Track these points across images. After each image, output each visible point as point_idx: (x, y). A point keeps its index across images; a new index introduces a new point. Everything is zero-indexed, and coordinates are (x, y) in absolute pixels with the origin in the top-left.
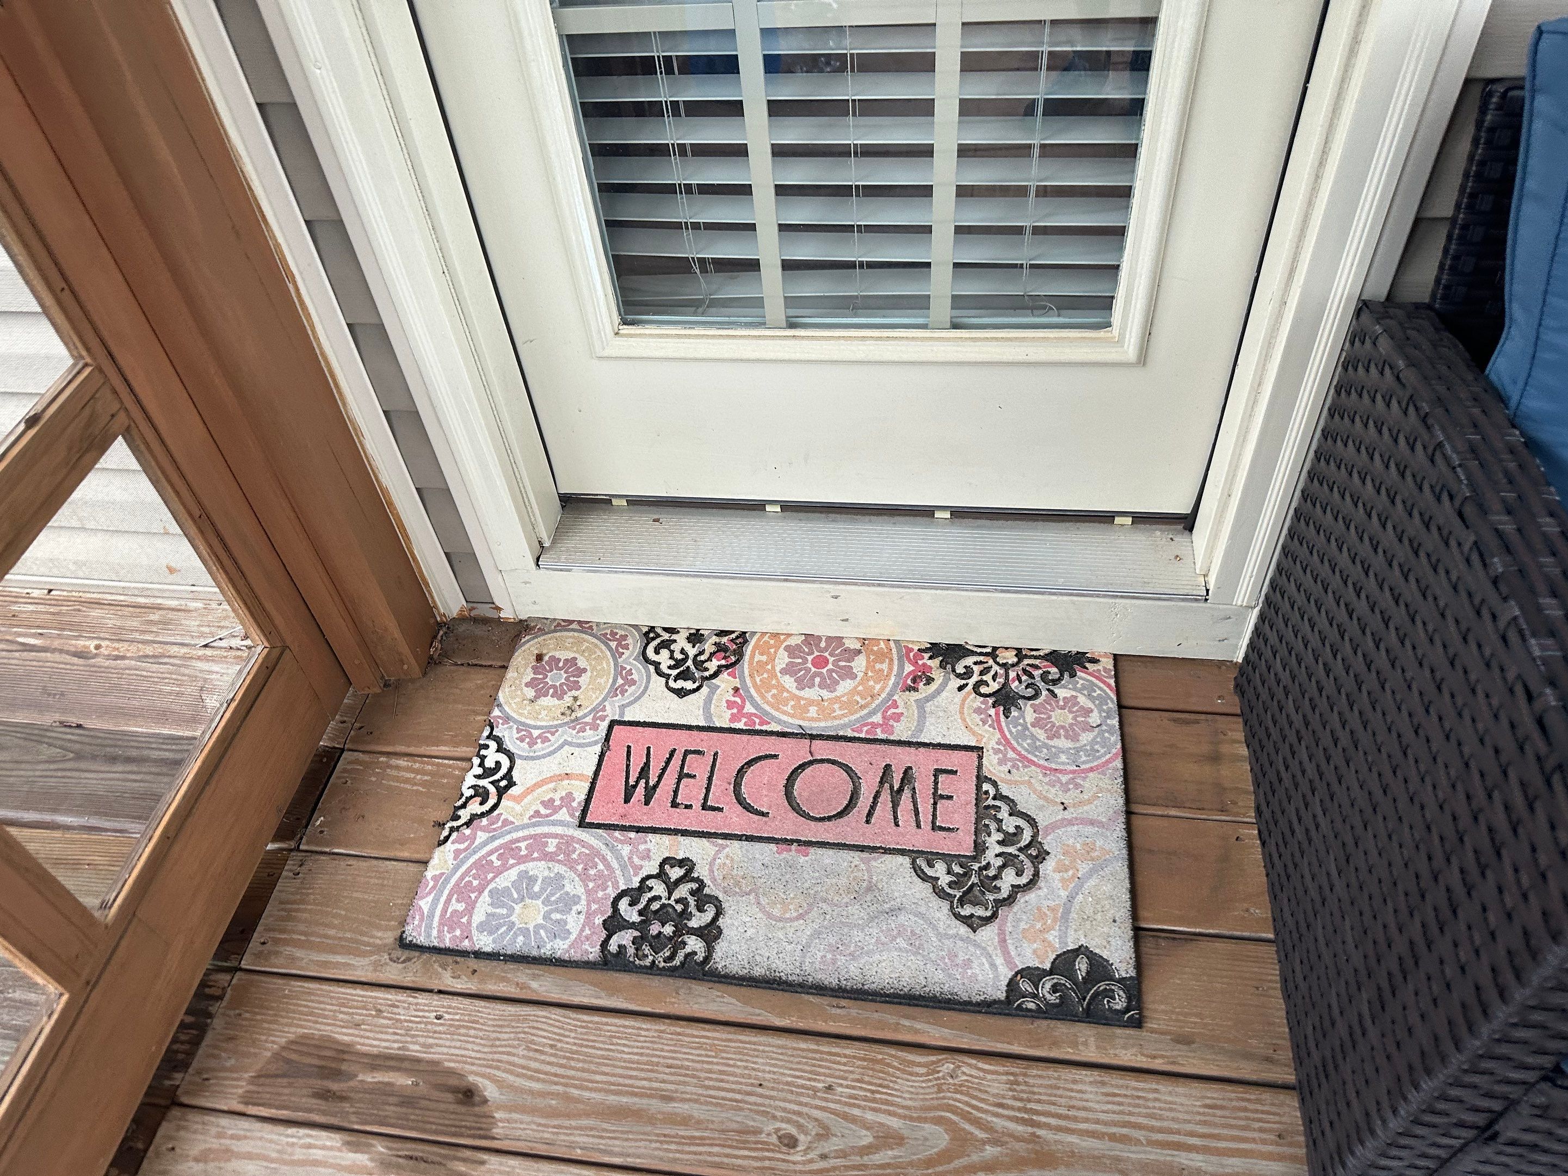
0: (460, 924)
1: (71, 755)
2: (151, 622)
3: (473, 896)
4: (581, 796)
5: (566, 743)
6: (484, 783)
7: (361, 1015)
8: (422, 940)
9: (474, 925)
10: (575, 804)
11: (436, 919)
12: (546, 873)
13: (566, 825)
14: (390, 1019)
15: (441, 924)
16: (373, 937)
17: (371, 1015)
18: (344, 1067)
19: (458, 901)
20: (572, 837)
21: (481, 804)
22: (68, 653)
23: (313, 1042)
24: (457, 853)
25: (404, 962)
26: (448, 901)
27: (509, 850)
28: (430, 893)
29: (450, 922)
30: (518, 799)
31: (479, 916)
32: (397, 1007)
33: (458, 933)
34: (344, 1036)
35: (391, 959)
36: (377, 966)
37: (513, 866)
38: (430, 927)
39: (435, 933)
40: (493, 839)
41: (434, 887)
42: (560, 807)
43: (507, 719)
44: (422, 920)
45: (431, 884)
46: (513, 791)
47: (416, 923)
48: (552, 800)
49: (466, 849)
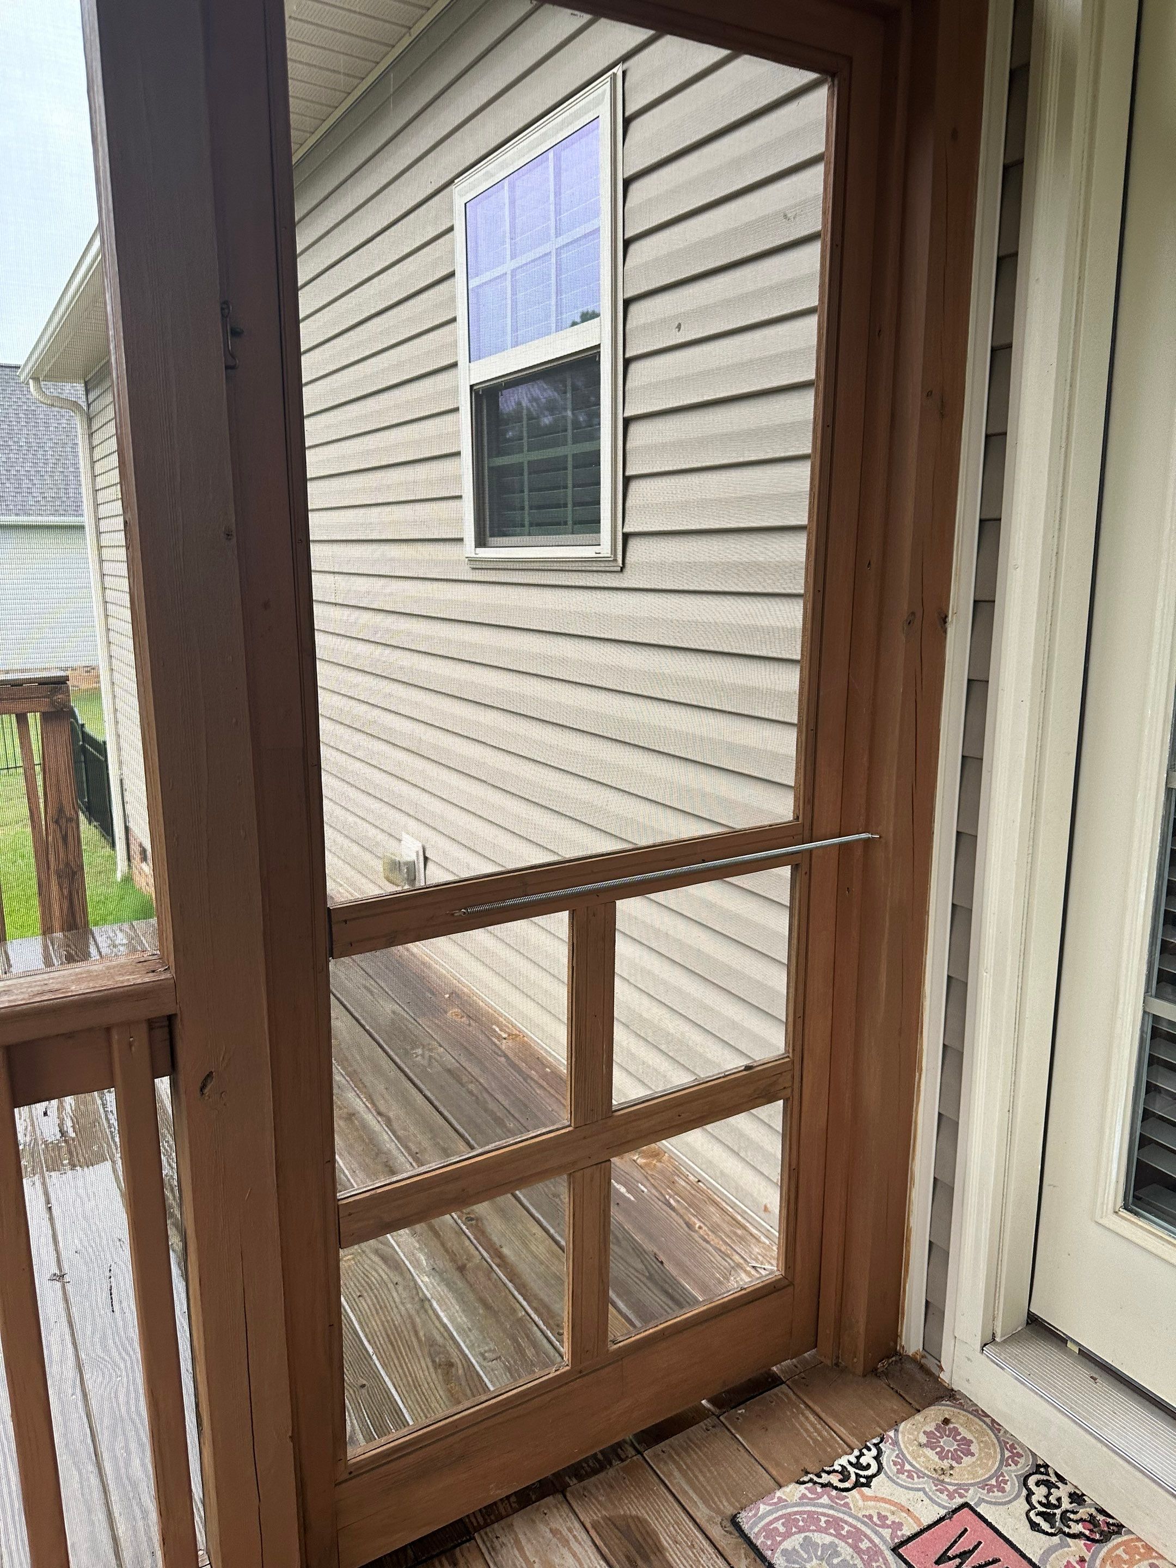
0: (774, 1540)
1: (647, 1274)
2: (735, 1233)
3: (794, 1530)
4: (907, 1531)
5: (923, 1490)
6: (852, 1470)
7: (682, 1538)
8: (746, 1527)
9: (782, 1547)
10: (899, 1533)
11: (763, 1523)
12: (848, 1558)
13: (885, 1542)
14: (695, 1556)
15: (763, 1528)
16: (721, 1502)
17: (687, 1544)
18: (652, 1557)
19: (783, 1524)
20: (882, 1553)
21: (841, 1481)
22: (684, 1220)
23: (648, 1529)
24: (803, 1496)
25: (726, 1531)
26: (777, 1519)
27: (835, 1523)
28: (771, 1505)
29: (770, 1532)
30: (865, 1498)
31: (787, 1545)
32: (704, 1553)
33: (769, 1543)
34: (665, 1541)
35: (721, 1524)
36: (710, 1520)
37: (831, 1534)
38: (755, 1524)
39: (756, 1530)
40: (831, 1507)
41: (775, 1504)
42: (888, 1527)
43: (895, 1443)
44: (755, 1515)
45: (775, 1500)
46: (865, 1489)
47: (750, 1514)
48: (886, 1518)
49: (811, 1499)
